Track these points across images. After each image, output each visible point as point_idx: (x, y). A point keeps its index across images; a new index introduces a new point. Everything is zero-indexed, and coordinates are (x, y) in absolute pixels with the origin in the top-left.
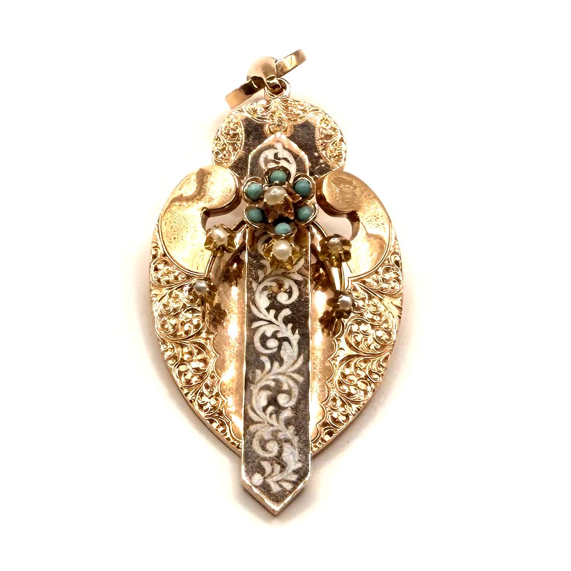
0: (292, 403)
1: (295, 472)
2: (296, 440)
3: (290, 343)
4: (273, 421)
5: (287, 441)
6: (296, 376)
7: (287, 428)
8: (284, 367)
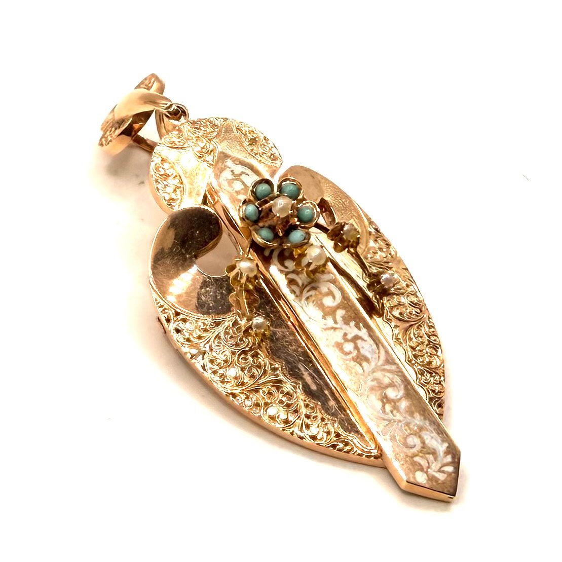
0: (401, 393)
1: (447, 453)
2: (428, 424)
3: (363, 339)
4: (398, 417)
5: (421, 429)
6: (387, 367)
7: (414, 417)
8: (373, 364)
